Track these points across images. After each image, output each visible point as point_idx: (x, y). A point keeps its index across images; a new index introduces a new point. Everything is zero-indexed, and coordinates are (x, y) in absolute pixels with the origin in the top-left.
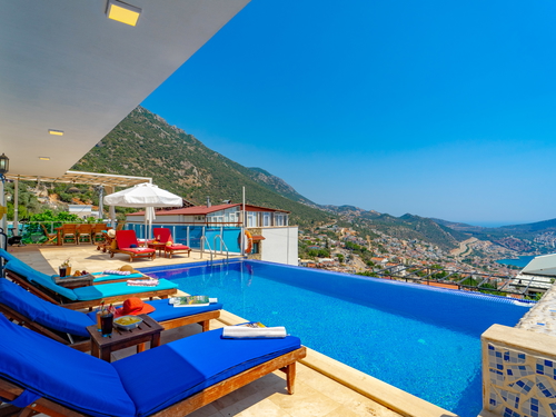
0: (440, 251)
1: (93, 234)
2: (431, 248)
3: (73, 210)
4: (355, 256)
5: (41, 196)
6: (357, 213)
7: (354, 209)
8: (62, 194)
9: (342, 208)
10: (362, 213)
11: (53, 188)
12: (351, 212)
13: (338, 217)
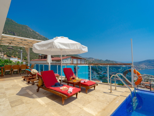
0: (116, 70)
1: (20, 70)
2: (113, 69)
3: (11, 59)
4: (94, 72)
5: (1, 55)
6: (93, 60)
7: (92, 58)
8: (8, 55)
9: (89, 58)
10: (95, 60)
11: (5, 53)
12: (92, 59)
13: (88, 61)
